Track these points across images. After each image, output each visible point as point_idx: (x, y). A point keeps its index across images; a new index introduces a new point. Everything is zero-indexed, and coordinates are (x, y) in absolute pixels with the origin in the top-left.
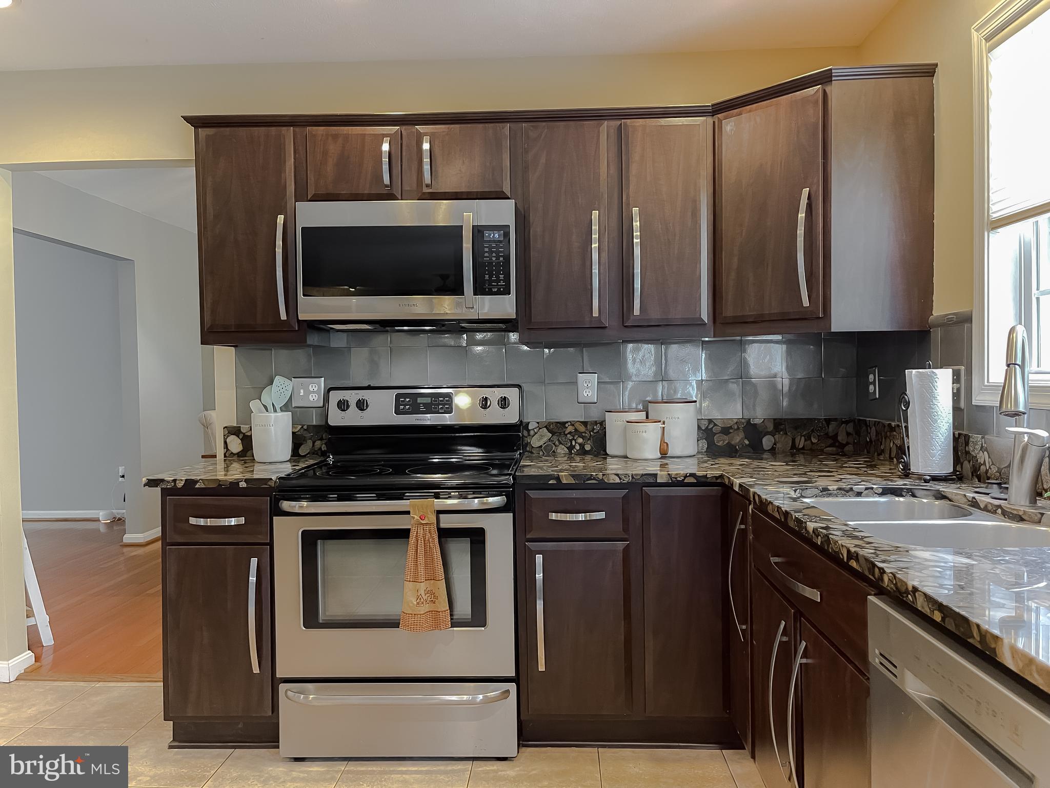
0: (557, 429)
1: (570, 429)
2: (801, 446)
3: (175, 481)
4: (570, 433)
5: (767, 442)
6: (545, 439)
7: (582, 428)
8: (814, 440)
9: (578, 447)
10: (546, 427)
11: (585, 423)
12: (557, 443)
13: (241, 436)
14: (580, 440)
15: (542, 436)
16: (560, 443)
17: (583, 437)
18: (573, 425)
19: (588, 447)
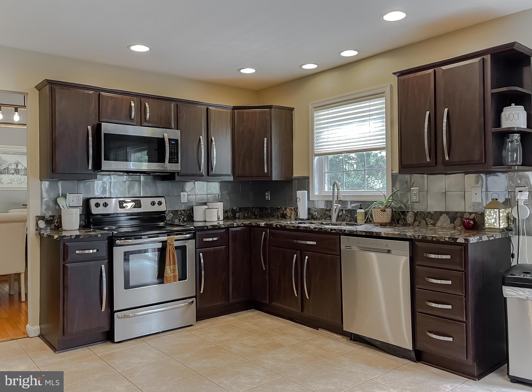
0: (175, 212)
1: (179, 213)
2: (246, 216)
3: (71, 236)
4: (179, 214)
5: (237, 215)
6: (171, 217)
7: (183, 212)
8: (249, 214)
9: (182, 219)
10: (171, 212)
11: (184, 210)
12: (175, 218)
13: (45, 220)
14: (183, 217)
15: (170, 216)
16: (176, 218)
17: (184, 216)
18: (180, 211)
19: (185, 219)
